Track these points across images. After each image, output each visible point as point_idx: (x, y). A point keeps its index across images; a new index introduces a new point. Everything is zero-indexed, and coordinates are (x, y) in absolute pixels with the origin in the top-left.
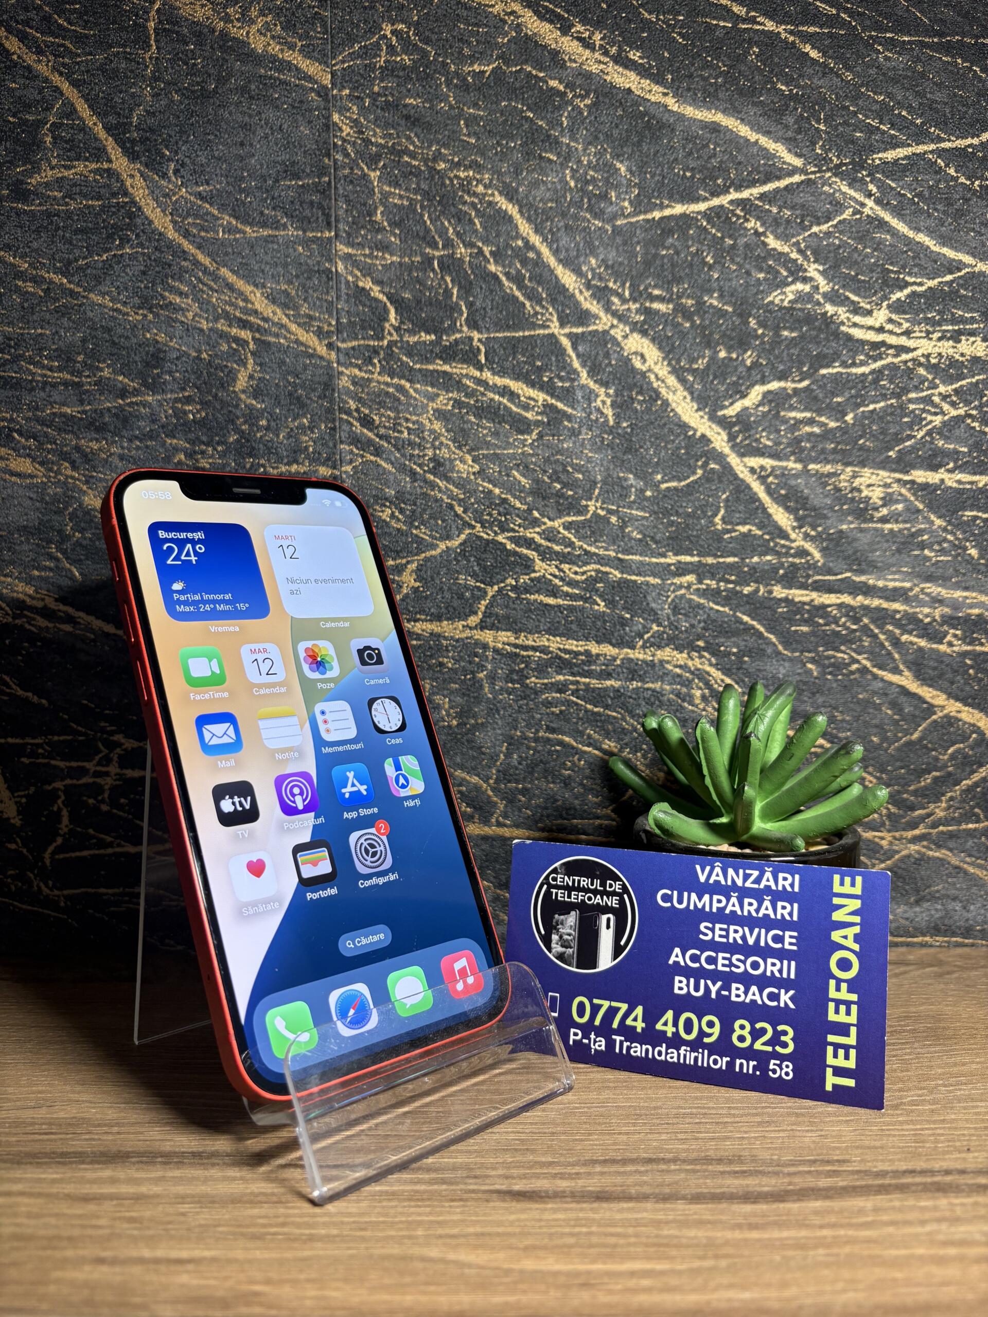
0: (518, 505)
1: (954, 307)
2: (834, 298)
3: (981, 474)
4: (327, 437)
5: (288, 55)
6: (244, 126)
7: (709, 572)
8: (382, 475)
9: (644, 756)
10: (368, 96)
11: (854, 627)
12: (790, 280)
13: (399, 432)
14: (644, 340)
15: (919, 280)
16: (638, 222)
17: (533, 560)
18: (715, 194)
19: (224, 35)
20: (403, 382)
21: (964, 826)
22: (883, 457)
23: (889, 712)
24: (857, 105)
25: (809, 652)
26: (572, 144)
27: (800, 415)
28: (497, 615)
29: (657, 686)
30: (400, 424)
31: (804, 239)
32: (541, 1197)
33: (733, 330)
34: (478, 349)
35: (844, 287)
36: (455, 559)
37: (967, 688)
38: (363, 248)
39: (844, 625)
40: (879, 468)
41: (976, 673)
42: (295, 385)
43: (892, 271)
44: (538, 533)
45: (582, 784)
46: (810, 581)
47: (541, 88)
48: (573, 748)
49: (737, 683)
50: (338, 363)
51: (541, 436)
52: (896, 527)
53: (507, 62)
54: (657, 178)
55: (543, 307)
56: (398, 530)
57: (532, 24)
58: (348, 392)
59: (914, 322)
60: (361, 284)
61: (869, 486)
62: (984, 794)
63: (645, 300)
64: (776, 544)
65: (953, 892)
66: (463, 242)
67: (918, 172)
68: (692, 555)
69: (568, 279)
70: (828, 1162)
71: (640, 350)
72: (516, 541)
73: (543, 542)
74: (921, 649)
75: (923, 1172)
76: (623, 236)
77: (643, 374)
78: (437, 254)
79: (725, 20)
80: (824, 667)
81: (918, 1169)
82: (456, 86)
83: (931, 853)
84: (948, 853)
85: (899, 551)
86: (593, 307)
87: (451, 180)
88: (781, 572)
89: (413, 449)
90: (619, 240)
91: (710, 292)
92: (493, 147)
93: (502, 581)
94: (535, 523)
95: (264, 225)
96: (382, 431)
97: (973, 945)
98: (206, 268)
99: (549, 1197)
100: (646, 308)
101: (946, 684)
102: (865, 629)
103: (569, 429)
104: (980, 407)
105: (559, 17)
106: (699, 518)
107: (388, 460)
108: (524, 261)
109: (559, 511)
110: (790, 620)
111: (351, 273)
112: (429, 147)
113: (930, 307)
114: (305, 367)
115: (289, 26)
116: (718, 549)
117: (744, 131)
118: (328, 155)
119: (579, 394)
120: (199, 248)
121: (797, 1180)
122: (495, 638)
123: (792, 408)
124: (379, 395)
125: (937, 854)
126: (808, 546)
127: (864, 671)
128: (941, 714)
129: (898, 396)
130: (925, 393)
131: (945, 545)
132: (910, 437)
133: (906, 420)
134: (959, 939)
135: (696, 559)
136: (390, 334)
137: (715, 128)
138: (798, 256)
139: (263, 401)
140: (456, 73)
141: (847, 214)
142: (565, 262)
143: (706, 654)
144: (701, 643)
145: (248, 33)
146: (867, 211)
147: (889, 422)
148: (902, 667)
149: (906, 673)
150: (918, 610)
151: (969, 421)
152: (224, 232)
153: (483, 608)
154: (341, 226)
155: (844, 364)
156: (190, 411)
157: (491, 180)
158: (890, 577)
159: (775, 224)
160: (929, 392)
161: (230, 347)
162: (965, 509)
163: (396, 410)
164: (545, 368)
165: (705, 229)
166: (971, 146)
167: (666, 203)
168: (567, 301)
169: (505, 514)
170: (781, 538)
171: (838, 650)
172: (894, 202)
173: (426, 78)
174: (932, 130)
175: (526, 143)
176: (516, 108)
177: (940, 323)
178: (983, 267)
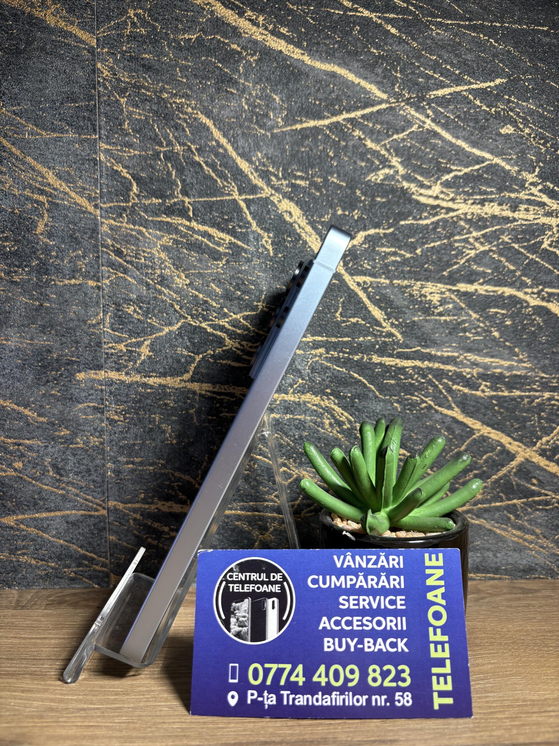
0: (214, 304)
1: (481, 185)
2: (407, 178)
3: (499, 286)
4: (94, 262)
5: (70, 28)
6: (42, 71)
7: (333, 346)
8: (128, 286)
9: (295, 461)
10: (119, 53)
11: (423, 381)
12: (381, 167)
13: (139, 259)
14: (291, 203)
15: (459, 168)
16: (287, 131)
17: (224, 339)
18: (334, 114)
19: (31, 16)
20: (141, 228)
21: (493, 504)
22: (439, 275)
23: (446, 433)
24: (420, 62)
25: (395, 396)
26: (246, 83)
27: (388, 250)
28: (202, 373)
29: (302, 417)
30: (139, 254)
31: (389, 142)
33: (346, 197)
34: (188, 208)
35: (414, 171)
36: (175, 338)
37: (494, 419)
38: (117, 146)
39: (416, 380)
40: (438, 283)
41: (500, 409)
42: (74, 230)
43: (442, 163)
44: (227, 322)
45: (255, 480)
46: (395, 352)
47: (227, 49)
49: (351, 415)
50: (101, 217)
51: (228, 262)
52: (448, 319)
53: (205, 33)
54: (298, 105)
55: (228, 183)
56: (138, 320)
57: (221, 10)
58: (107, 235)
59: (457, 193)
60: (115, 168)
61: (431, 293)
62: (505, 484)
63: (292, 178)
64: (374, 330)
65: (487, 546)
66: (179, 143)
67: (457, 102)
68: (323, 336)
69: (244, 165)
71: (288, 209)
72: (213, 327)
73: (230, 327)
74: (465, 394)
76: (279, 139)
77: (291, 225)
79: (339, 10)
80: (405, 405)
82: (174, 47)
83: (473, 521)
84: (484, 521)
85: (450, 333)
86: (260, 183)
87: (171, 104)
88: (377, 346)
89: (148, 269)
90: (275, 142)
91: (332, 174)
92: (197, 84)
93: (205, 352)
94: (225, 315)
95: (54, 130)
96: (128, 258)
97: (500, 579)
98: (17, 157)
100: (292, 183)
101: (481, 416)
102: (430, 382)
103: (245, 258)
104: (498, 245)
105: (238, 7)
106: (326, 313)
107: (132, 276)
108: (217, 155)
109: (240, 308)
110: (383, 376)
111: (109, 161)
112: (158, 84)
113: (466, 185)
114: (80, 219)
115: (71, 11)
116: (338, 332)
117: (351, 77)
118: (94, 88)
119: (251, 237)
120: (13, 144)
122: (201, 387)
123: (383, 245)
124: (127, 236)
125: (477, 522)
126: (393, 331)
127: (430, 407)
128: (478, 435)
129: (449, 238)
130: (464, 237)
131: (479, 330)
132: (456, 263)
133: (453, 253)
134: (491, 575)
135: (325, 338)
136: (133, 199)
137: (333, 75)
138: (385, 153)
139: (54, 240)
140: (174, 40)
141: (414, 128)
142: (242, 155)
143: (332, 397)
144: (328, 391)
145: (45, 15)
146: (427, 126)
147: (443, 254)
148: (453, 405)
149: (456, 409)
150: (463, 370)
151: (491, 254)
152: (29, 134)
153: (193, 369)
154: (102, 132)
155: (415, 218)
156: (7, 246)
157: (196, 105)
158: (445, 349)
159: (371, 133)
160: (467, 236)
161: (33, 206)
162: (490, 307)
163: (137, 246)
164: (230, 220)
165: (328, 136)
166: (489, 87)
167: (304, 119)
168: (243, 179)
169: (206, 310)
170: (377, 326)
171: (413, 395)
172: (443, 121)
173: (155, 42)
174: (466, 77)
175: (217, 82)
176: (211, 61)
177: (472, 194)
178: (497, 160)
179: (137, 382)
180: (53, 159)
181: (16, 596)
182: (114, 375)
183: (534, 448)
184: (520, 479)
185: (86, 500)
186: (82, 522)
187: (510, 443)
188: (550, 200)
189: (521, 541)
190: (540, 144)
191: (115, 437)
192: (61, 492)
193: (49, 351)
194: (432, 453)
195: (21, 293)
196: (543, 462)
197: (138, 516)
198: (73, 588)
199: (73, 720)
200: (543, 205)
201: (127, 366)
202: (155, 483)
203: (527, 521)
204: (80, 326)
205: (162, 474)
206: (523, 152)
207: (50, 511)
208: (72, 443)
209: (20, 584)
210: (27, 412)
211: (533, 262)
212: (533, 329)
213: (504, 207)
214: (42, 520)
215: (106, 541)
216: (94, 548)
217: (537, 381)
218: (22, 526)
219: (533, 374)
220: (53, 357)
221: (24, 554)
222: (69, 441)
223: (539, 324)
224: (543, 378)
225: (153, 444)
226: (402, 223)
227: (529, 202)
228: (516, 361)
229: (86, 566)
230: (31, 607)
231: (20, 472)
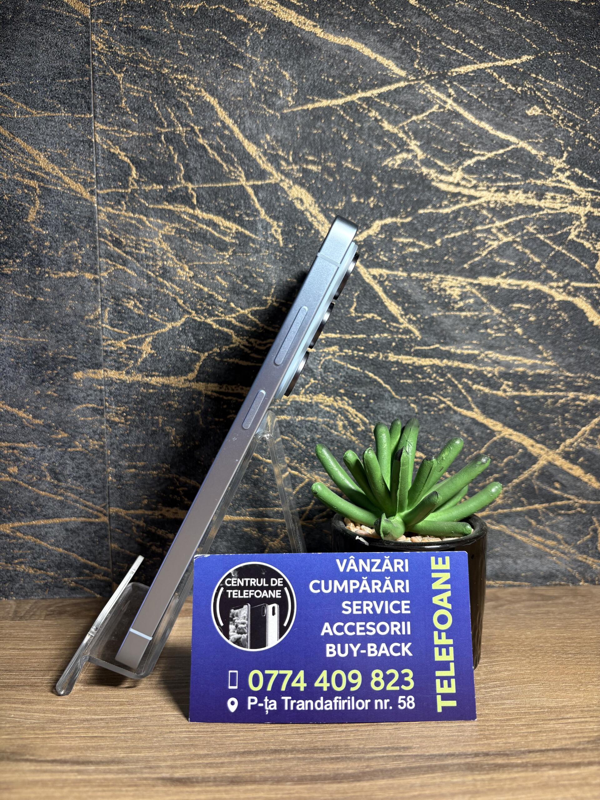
0: (220, 298)
1: (505, 171)
2: (427, 163)
3: (524, 279)
4: (91, 253)
6: (32, 43)
7: (347, 344)
8: (127, 278)
9: (306, 465)
10: (115, 24)
11: (442, 380)
12: (398, 151)
13: (139, 249)
14: (302, 190)
15: (482, 153)
16: (298, 111)
17: (231, 336)
18: (348, 93)
20: (142, 217)
21: (514, 509)
22: (460, 268)
23: (465, 435)
24: (441, 36)
25: (412, 396)
26: (253, 58)
27: (406, 241)
28: (207, 372)
29: (314, 419)
30: (140, 244)
31: (407, 124)
32: (192, 782)
33: (361, 184)
34: (192, 195)
35: (434, 156)
36: (178, 335)
38: (114, 126)
39: (435, 379)
40: (458, 276)
41: (522, 410)
42: (68, 219)
43: (464, 147)
44: (234, 318)
45: (265, 484)
46: (412, 350)
47: (232, 20)
48: (259, 460)
49: (366, 417)
50: (98, 204)
51: (234, 252)
52: (469, 314)
53: (209, 3)
54: (309, 82)
55: (235, 167)
56: (139, 315)
58: (105, 224)
59: (480, 180)
60: (112, 150)
61: (451, 287)
62: (526, 488)
63: (303, 163)
64: (390, 326)
65: (507, 552)
66: (181, 123)
67: (481, 81)
68: (336, 333)
69: (251, 149)
70: (397, 749)
71: (300, 196)
72: (220, 323)
73: (237, 324)
74: (485, 394)
75: (459, 755)
76: (289, 120)
77: (302, 213)
78: (163, 130)
80: (422, 406)
81: (457, 753)
82: (175, 18)
83: (493, 527)
84: (504, 527)
85: (471, 330)
86: (269, 167)
87: (172, 81)
88: (394, 344)
89: (148, 261)
90: (285, 123)
91: (346, 158)
92: (200, 58)
93: (211, 350)
94: (232, 310)
95: (45, 109)
96: (128, 249)
97: (519, 586)
98: (6, 138)
99: (198, 782)
100: (303, 168)
101: (502, 417)
102: (449, 382)
103: (253, 249)
104: (522, 236)
106: (340, 309)
107: (131, 268)
108: (222, 137)
109: (248, 303)
110: (400, 375)
111: (105, 143)
112: (157, 58)
113: (489, 170)
114: (75, 207)
116: (353, 329)
117: (367, 52)
118: (89, 63)
119: (259, 226)
120: (1, 124)
121: (373, 763)
122: (206, 387)
123: (400, 236)
124: (126, 225)
125: (497, 528)
126: (411, 327)
127: (448, 408)
128: (498, 437)
129: (470, 228)
130: (487, 227)
131: (501, 326)
132: (478, 255)
133: (475, 244)
134: (511, 582)
135: (339, 336)
136: (132, 184)
137: (348, 49)
138: (403, 136)
139: (47, 229)
140: (175, 10)
141: (435, 109)
142: (250, 138)
143: (345, 398)
144: (342, 391)
146: (448, 107)
147: (464, 245)
148: (473, 406)
149: (476, 410)
150: (483, 368)
151: (515, 245)
152: (18, 114)
153: (198, 367)
154: (98, 110)
155: (434, 207)
157: (199, 81)
158: (465, 347)
159: (388, 114)
160: (489, 226)
161: (23, 192)
162: (513, 302)
163: (137, 235)
164: (237, 208)
165: (342, 117)
166: (515, 64)
167: (316, 98)
168: (251, 163)
169: (212, 305)
170: (394, 322)
171: (431, 395)
172: (465, 101)
173: (154, 12)
174: (490, 53)
175: (222, 56)
176: (215, 33)
177: (495, 181)
178: (523, 144)
179: (138, 382)
180: (45, 140)
181: (14, 607)
182: (113, 374)
183: (557, 451)
184: (542, 482)
185: (86, 506)
186: (82, 530)
187: (532, 446)
188: (578, 188)
189: (542, 547)
190: (568, 126)
191: (116, 440)
192: (59, 498)
193: (44, 349)
194: (449, 455)
195: (12, 286)
196: (565, 465)
197: (141, 523)
198: (74, 598)
199: (76, 731)
200: (570, 192)
201: (127, 365)
202: (159, 488)
203: (549, 526)
204: (76, 322)
205: (166, 479)
206: (550, 135)
207: (49, 518)
208: (70, 447)
209: (17, 594)
210: (21, 414)
211: (559, 254)
212: (558, 325)
213: (530, 195)
214: (39, 527)
215: (108, 550)
216: (95, 557)
217: (561, 380)
218: (18, 534)
219: (558, 373)
220: (48, 355)
221: (22, 563)
222: (66, 444)
223: (564, 320)
224: (567, 377)
225: (157, 448)
226: (421, 211)
227: (556, 190)
228: (540, 359)
229: (87, 575)
230: (31, 616)
231: (16, 478)
